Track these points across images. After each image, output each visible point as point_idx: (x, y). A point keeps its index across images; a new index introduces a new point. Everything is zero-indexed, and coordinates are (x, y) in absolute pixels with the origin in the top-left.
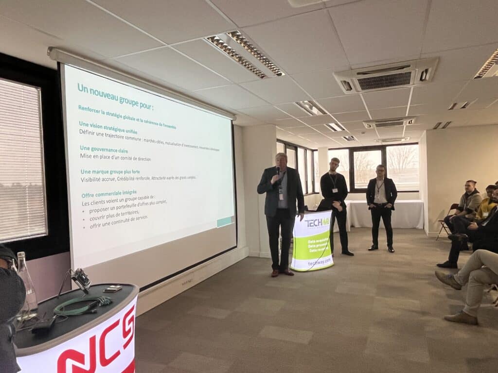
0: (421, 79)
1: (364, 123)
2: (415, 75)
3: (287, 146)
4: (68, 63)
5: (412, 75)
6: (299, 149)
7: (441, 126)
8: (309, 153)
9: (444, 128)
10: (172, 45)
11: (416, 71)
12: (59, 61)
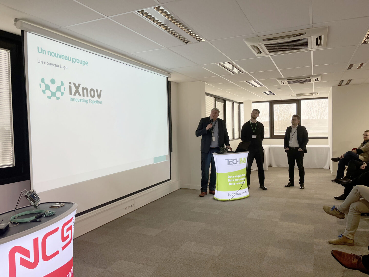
0: (317, 44)
1: (277, 80)
2: (312, 41)
3: (217, 99)
4: (30, 31)
5: (309, 40)
6: (227, 102)
7: (344, 83)
8: (236, 105)
9: (347, 84)
10: (110, 17)
11: (311, 37)
12: (22, 29)
